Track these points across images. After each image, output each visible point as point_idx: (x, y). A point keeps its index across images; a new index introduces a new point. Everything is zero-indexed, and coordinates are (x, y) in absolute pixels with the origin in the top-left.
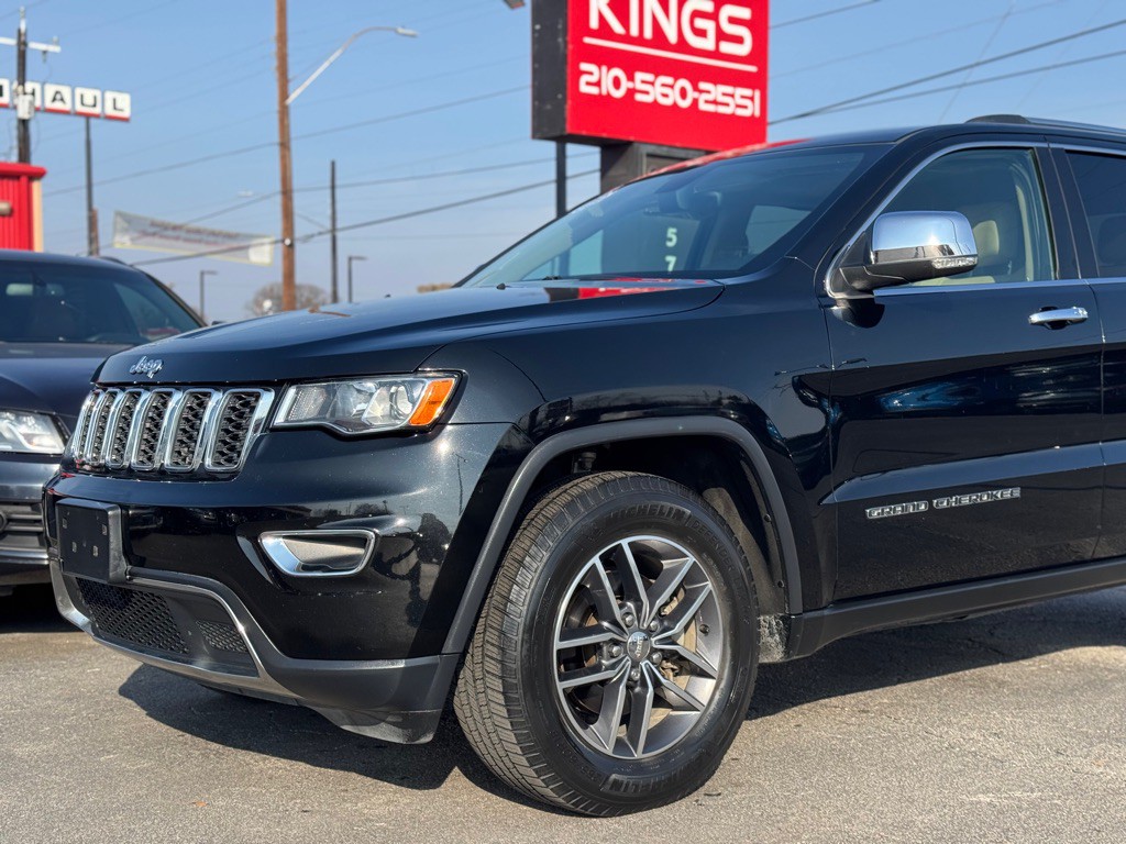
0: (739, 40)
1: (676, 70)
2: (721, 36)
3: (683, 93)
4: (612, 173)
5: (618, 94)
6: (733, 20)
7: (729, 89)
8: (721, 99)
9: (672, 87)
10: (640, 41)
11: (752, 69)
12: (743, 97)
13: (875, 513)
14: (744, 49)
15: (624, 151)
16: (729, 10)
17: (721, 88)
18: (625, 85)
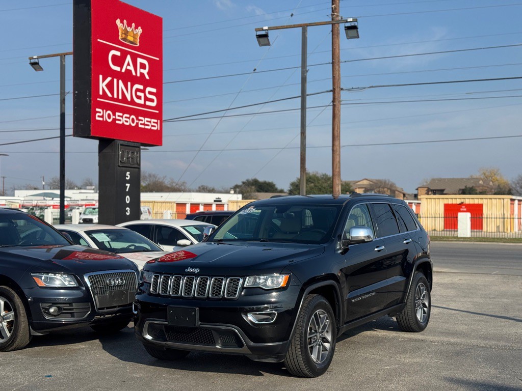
0: (152, 100)
1: (130, 112)
2: (146, 99)
3: (133, 121)
4: (104, 151)
5: (110, 121)
6: (150, 93)
7: (149, 120)
8: (146, 123)
9: (129, 118)
10: (117, 100)
11: (157, 112)
12: (154, 122)
13: (353, 301)
14: (154, 104)
15: (111, 143)
16: (149, 89)
17: (146, 119)
18: (112, 117)
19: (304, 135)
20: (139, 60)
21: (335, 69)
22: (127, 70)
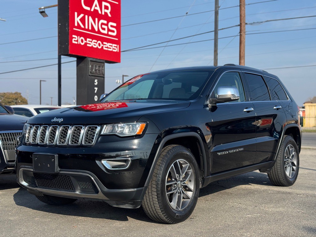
0: (113, 31)
1: (98, 38)
2: (109, 30)
3: (99, 45)
4: (80, 65)
5: (83, 44)
6: (112, 26)
7: (111, 44)
8: (109, 47)
9: (96, 43)
10: (88, 30)
11: (117, 39)
12: (114, 46)
13: (219, 154)
14: (115, 34)
15: (84, 59)
16: (111, 24)
17: (109, 44)
18: (84, 42)
19: (216, 52)
20: (104, 4)
21: (242, 9)
22: (95, 10)
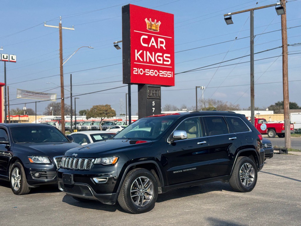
0: (168, 61)
1: (154, 68)
2: (164, 60)
3: (156, 73)
4: (141, 90)
5: (142, 74)
6: (166, 57)
7: (166, 72)
8: (164, 74)
9: (153, 72)
10: (146, 62)
11: (171, 67)
12: (169, 73)
13: (174, 172)
14: (169, 63)
15: (143, 86)
16: (165, 55)
17: (164, 72)
18: (143, 72)
19: (252, 75)
20: (159, 40)
21: (284, 33)
22: (152, 45)
